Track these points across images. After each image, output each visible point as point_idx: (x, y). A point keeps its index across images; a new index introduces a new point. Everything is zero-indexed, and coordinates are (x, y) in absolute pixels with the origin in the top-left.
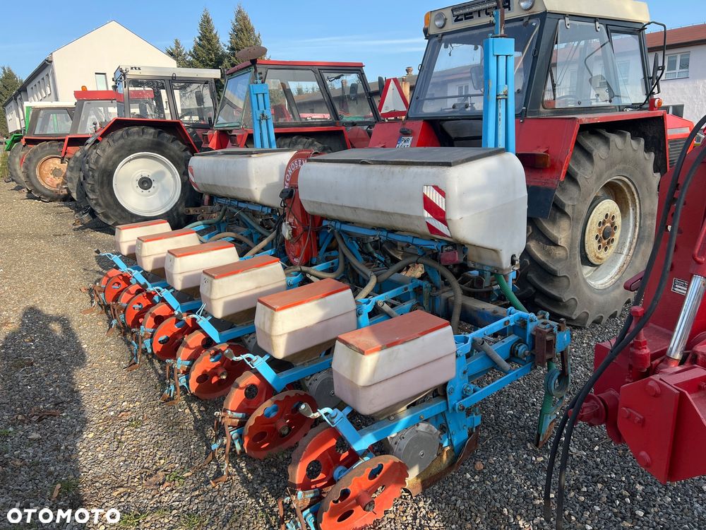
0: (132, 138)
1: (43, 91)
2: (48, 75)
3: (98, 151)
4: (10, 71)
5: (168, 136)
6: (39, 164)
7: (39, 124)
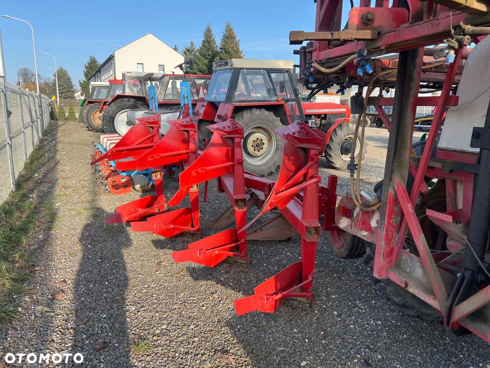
0: (123, 103)
1: (109, 73)
2: (112, 64)
3: (109, 108)
4: (94, 58)
5: (140, 102)
6: (93, 113)
7: (95, 93)
